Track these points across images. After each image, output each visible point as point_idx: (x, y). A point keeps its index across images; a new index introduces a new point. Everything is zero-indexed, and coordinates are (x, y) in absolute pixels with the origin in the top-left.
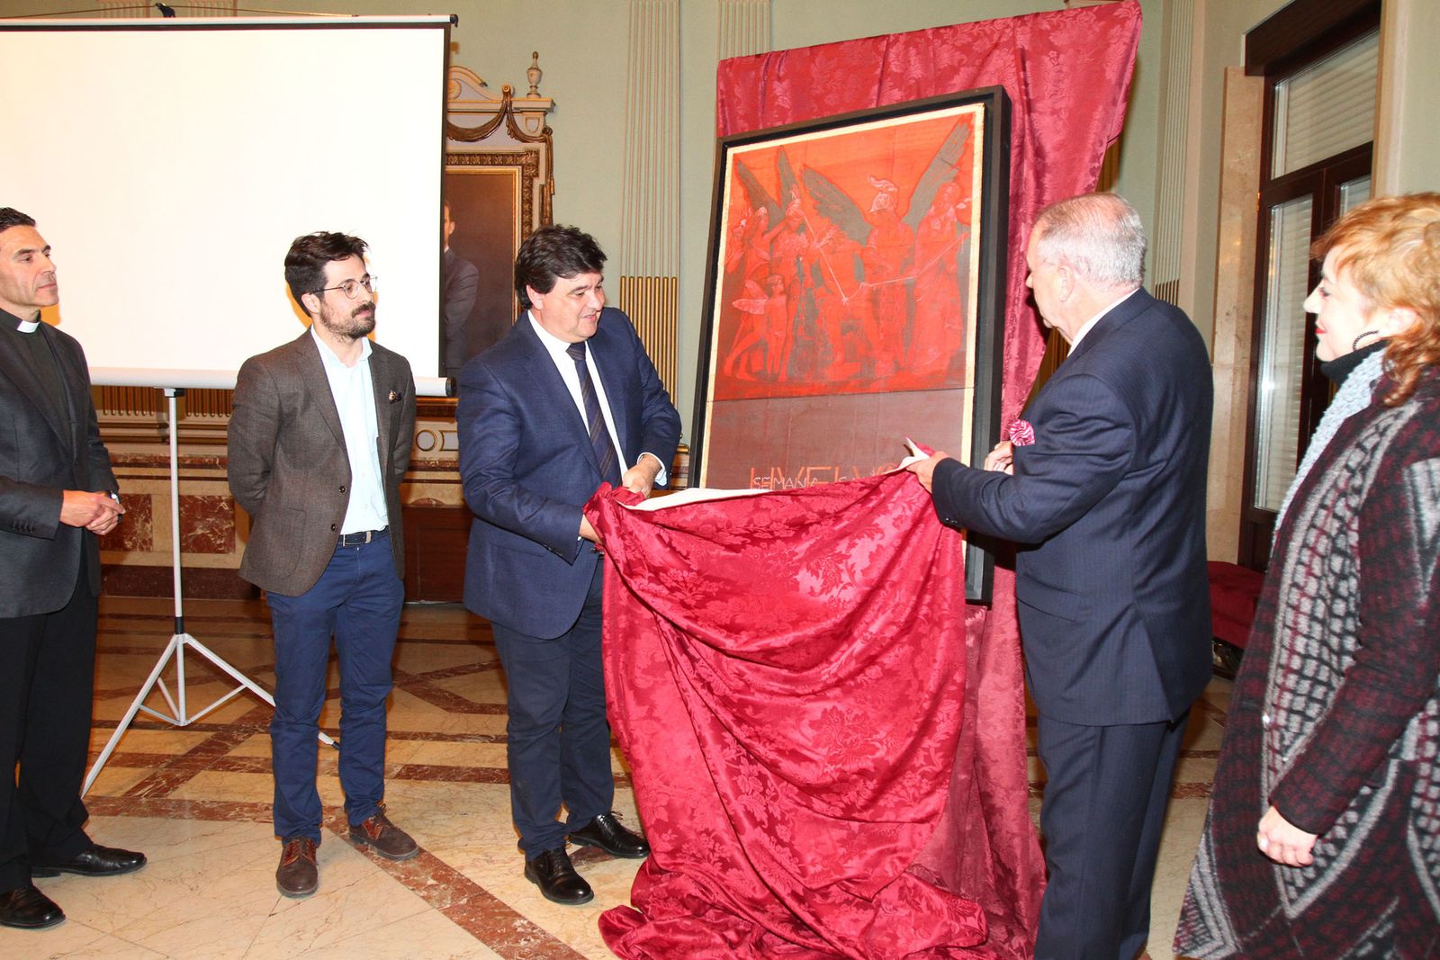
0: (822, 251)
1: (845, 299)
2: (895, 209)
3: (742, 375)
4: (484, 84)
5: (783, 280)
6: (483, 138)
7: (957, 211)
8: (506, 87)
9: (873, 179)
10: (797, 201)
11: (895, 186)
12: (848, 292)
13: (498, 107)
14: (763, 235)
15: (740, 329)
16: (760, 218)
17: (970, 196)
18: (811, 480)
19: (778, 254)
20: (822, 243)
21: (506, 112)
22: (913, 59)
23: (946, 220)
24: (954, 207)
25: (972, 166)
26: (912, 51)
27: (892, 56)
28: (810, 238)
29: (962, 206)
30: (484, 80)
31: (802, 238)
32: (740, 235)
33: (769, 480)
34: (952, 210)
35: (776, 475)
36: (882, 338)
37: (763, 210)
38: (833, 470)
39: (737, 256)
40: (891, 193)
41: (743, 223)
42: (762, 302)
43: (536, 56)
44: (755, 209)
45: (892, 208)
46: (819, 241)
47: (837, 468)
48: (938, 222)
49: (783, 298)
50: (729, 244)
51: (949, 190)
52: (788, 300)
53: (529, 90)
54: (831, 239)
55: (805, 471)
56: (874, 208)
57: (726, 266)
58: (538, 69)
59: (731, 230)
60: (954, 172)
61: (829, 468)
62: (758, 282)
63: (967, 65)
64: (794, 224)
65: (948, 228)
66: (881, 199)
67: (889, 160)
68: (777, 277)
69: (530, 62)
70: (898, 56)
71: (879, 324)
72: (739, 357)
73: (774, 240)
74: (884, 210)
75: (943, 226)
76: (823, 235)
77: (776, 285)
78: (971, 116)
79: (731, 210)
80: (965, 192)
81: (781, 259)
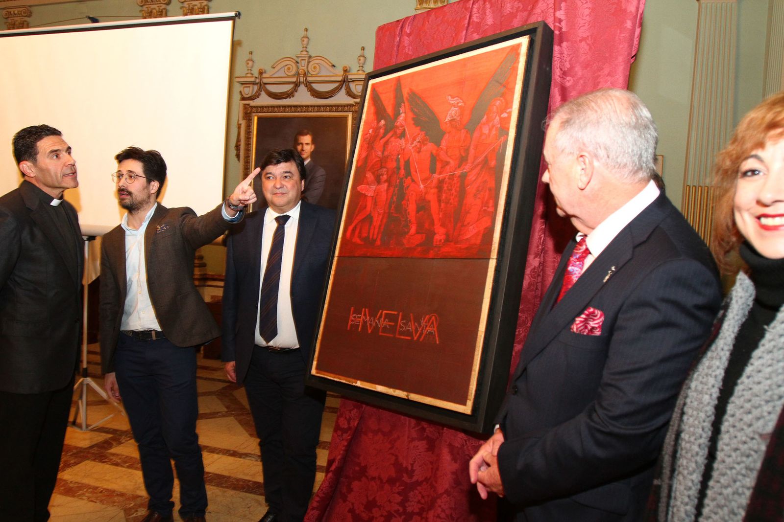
0: (412, 151)
1: (422, 186)
2: (461, 119)
3: (356, 240)
4: (334, 66)
5: (387, 171)
6: (331, 97)
7: (502, 119)
8: (346, 67)
9: (449, 97)
10: (403, 115)
11: (463, 102)
12: (424, 180)
13: (340, 78)
14: (380, 140)
15: (359, 206)
16: (380, 128)
17: (511, 107)
18: (384, 320)
19: (386, 153)
20: (413, 145)
21: (345, 82)
22: (488, 11)
23: (493, 126)
24: (499, 116)
25: (515, 84)
26: (488, 5)
27: (475, 10)
28: (407, 141)
29: (505, 115)
30: (334, 64)
31: (402, 141)
32: (367, 140)
33: (360, 317)
34: (498, 118)
35: (365, 315)
36: (441, 216)
37: (383, 122)
38: (398, 314)
39: (364, 154)
40: (460, 107)
41: (371, 131)
42: (374, 187)
43: (363, 49)
44: (379, 121)
45: (458, 119)
46: (412, 143)
47: (401, 313)
48: (488, 128)
49: (386, 185)
50: (361, 146)
51: (498, 103)
52: (389, 186)
53: (358, 69)
54: (419, 142)
55: (382, 313)
56: (448, 119)
57: (358, 161)
58: (364, 56)
59: (363, 135)
60: (503, 90)
61: (396, 313)
62: (373, 173)
63: (522, 11)
64: (399, 132)
65: (494, 132)
66: (453, 112)
67: (461, 83)
68: (384, 169)
69: (360, 52)
70: (478, 9)
71: (440, 205)
72: (356, 225)
73: (387, 143)
74: (454, 120)
75: (490, 130)
76: (414, 139)
77: (382, 175)
78: (519, 46)
79: (365, 123)
80: (508, 104)
81: (387, 157)
